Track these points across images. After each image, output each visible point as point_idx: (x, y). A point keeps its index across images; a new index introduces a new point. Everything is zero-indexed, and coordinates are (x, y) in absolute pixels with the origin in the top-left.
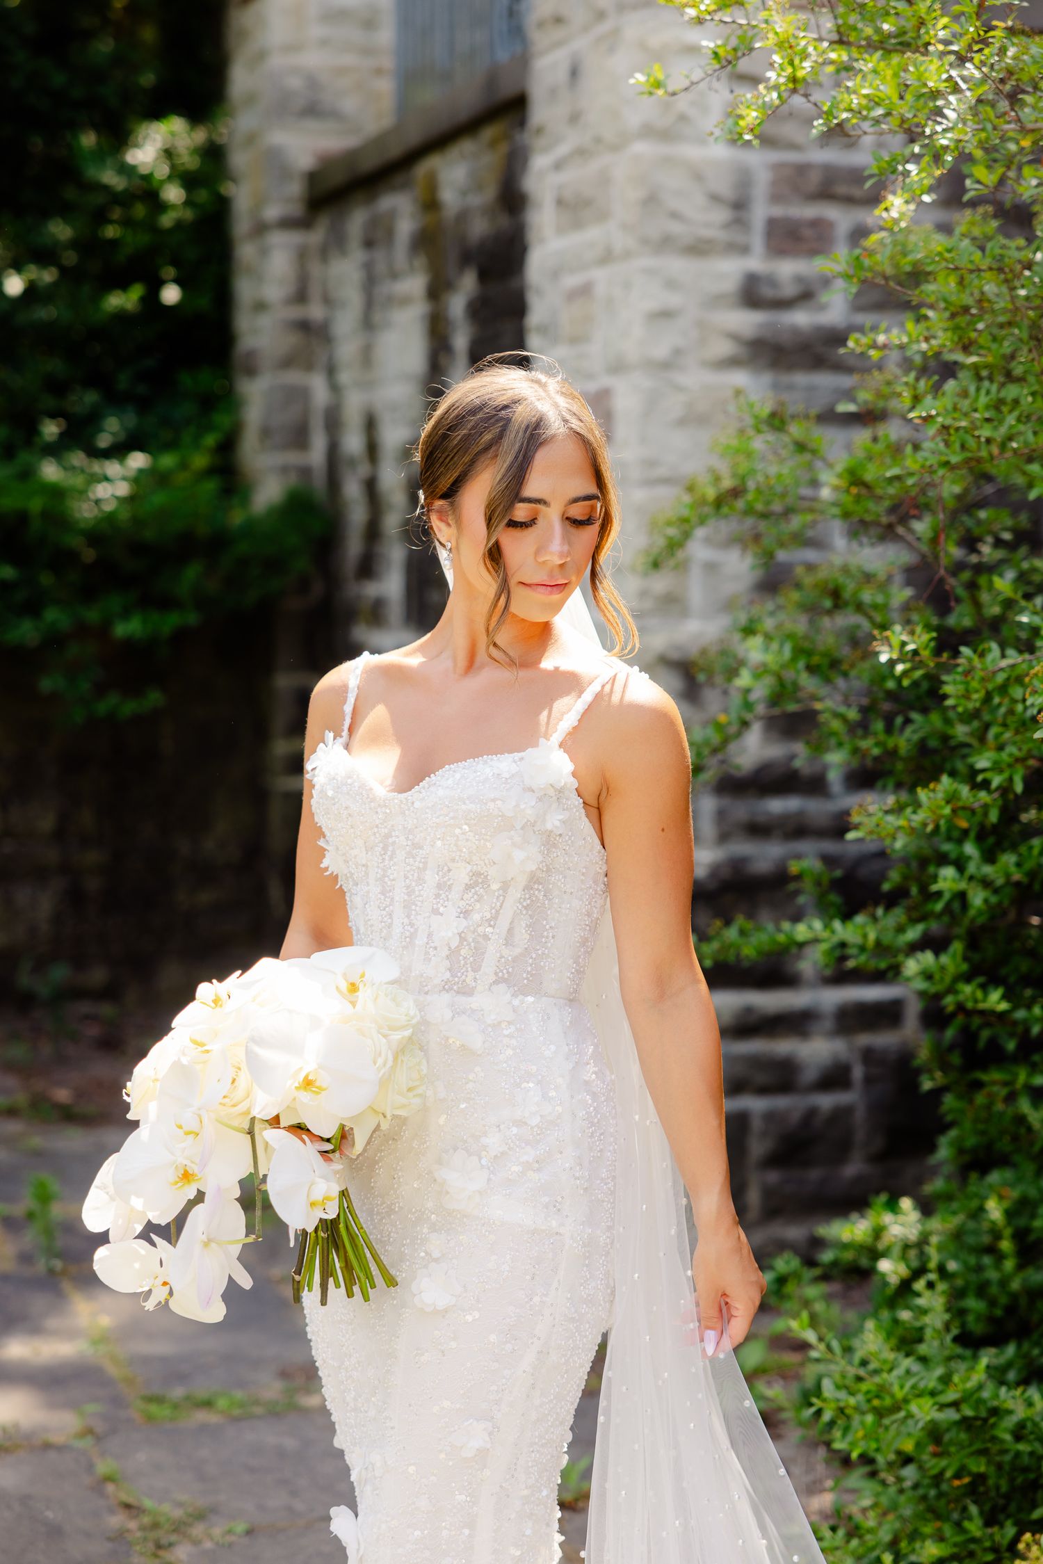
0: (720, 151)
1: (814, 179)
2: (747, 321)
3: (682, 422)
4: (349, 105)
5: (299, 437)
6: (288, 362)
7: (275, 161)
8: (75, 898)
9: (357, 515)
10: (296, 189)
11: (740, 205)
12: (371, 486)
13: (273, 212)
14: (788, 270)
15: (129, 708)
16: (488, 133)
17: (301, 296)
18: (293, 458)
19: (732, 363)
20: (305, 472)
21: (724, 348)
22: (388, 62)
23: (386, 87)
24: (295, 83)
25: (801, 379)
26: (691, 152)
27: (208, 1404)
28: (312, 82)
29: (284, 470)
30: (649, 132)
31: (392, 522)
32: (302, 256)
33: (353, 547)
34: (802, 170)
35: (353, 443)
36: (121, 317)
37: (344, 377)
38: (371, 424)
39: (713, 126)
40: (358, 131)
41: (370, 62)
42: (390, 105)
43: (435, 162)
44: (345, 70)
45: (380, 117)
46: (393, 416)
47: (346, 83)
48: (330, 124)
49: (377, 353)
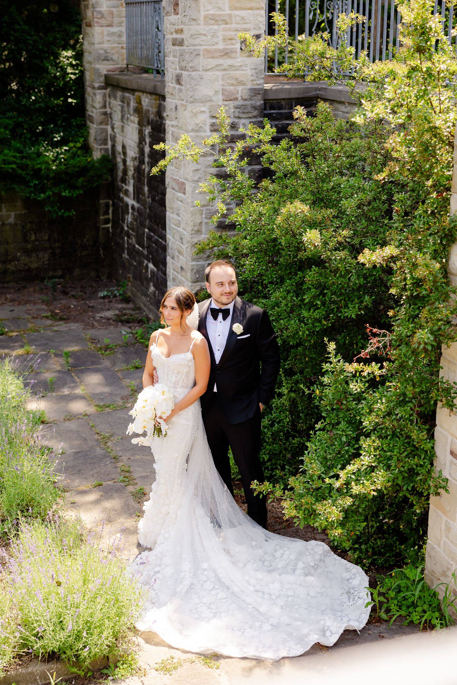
0: (209, 134)
1: (229, 138)
4: (115, 57)
5: (105, 142)
6: (101, 123)
7: (96, 71)
8: (53, 254)
9: (121, 166)
10: (102, 79)
11: (214, 146)
12: (124, 161)
13: (96, 85)
15: (67, 214)
16: (154, 97)
17: (105, 106)
18: (103, 147)
20: (106, 150)
22: (124, 45)
23: (124, 51)
24: (102, 52)
26: (203, 134)
27: (109, 407)
28: (106, 52)
29: (101, 149)
30: (193, 130)
31: (131, 173)
32: (104, 96)
33: (120, 174)
34: (227, 136)
35: (119, 148)
36: (57, 105)
37: (115, 130)
38: (124, 147)
39: (208, 128)
40: (117, 64)
41: (120, 46)
42: (125, 56)
43: (140, 94)
44: (114, 48)
45: (123, 60)
46: (130, 148)
47: (114, 51)
48: (110, 62)
49: (125, 130)
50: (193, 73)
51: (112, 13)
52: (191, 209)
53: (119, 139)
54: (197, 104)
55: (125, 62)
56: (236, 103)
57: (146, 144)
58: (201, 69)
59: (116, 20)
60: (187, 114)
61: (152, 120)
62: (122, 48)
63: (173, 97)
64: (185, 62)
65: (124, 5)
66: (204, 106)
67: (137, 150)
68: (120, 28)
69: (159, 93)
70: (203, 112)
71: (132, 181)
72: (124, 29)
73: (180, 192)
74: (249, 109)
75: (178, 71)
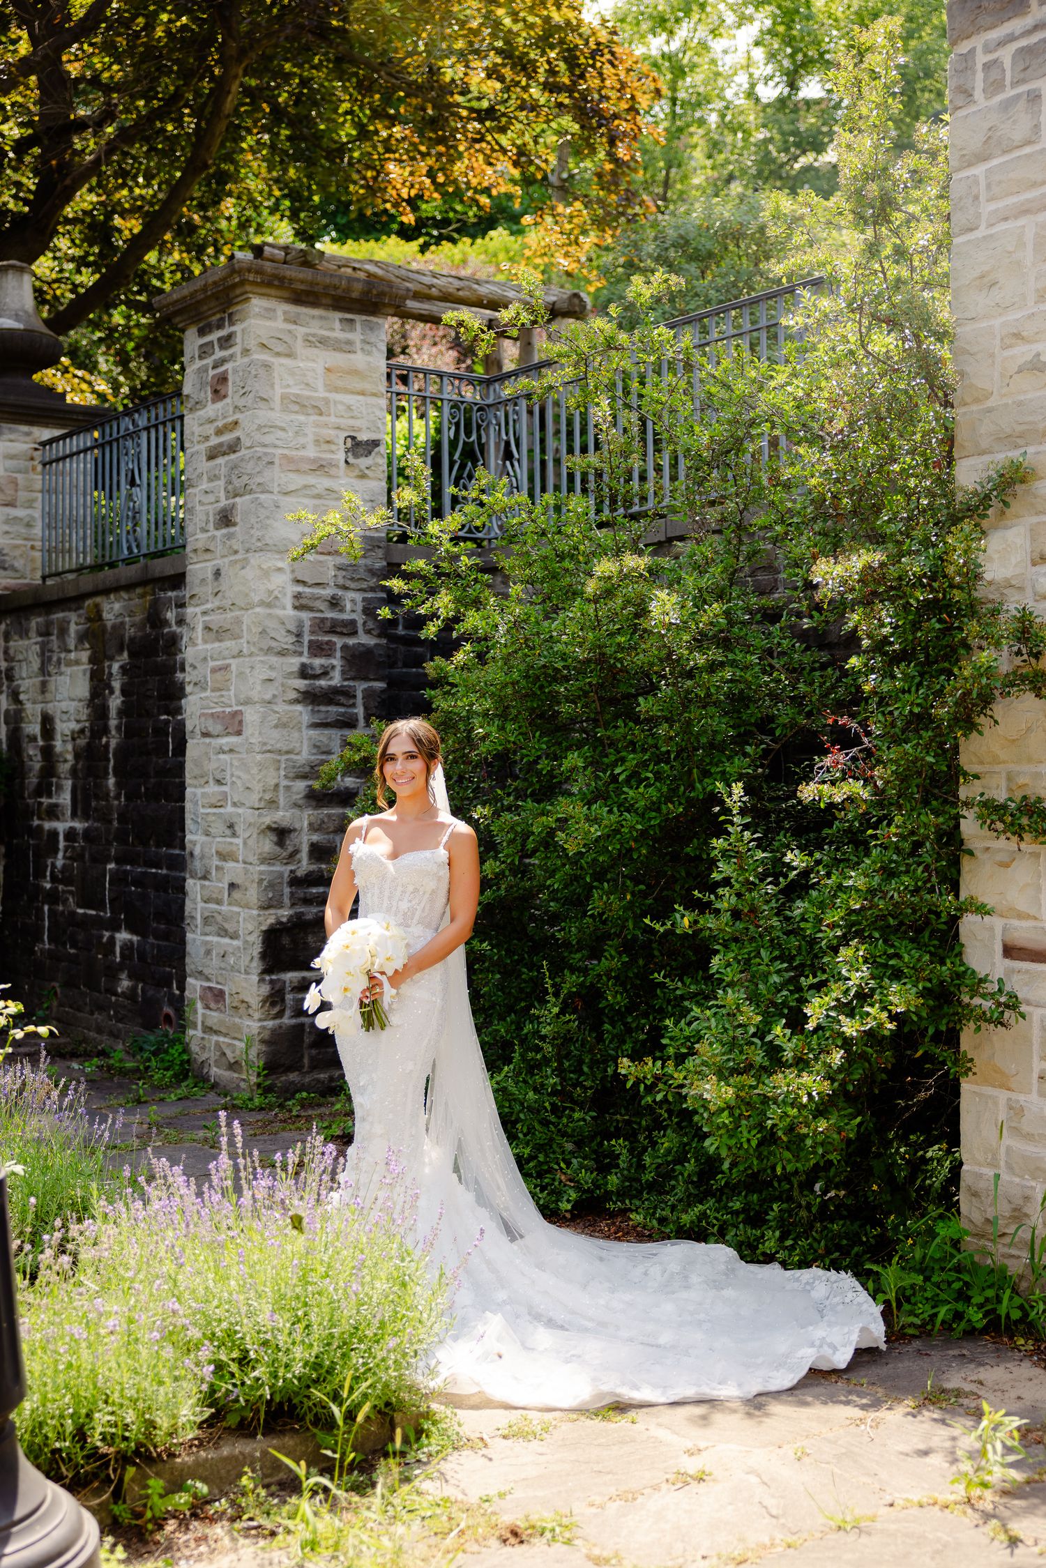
0: (290, 612)
1: (328, 624)
2: (302, 684)
3: (276, 726)
4: (19, 564)
9: (36, 764)
11: (299, 635)
12: (48, 752)
14: (317, 662)
16: (139, 590)
19: (297, 701)
21: (294, 695)
22: (38, 544)
25: (323, 708)
26: (280, 612)
30: (262, 603)
31: (64, 768)
33: (32, 781)
34: (323, 620)
35: (32, 729)
37: (22, 697)
39: (288, 602)
40: (22, 577)
41: (29, 544)
42: (39, 564)
43: (98, 599)
44: (16, 547)
45: (34, 570)
46: (65, 717)
47: (17, 553)
48: (9, 573)
49: (52, 687)
50: (263, 497)
51: (14, 482)
52: (259, 757)
53: (33, 711)
54: (269, 555)
55: (39, 574)
56: (339, 560)
57: (112, 692)
58: (276, 490)
59: (22, 495)
60: (249, 573)
61: (132, 640)
62: (33, 547)
63: (208, 556)
64: (245, 478)
65: (40, 468)
66: (282, 559)
67: (84, 714)
68: (29, 511)
69: (157, 575)
70: (279, 569)
71: (68, 784)
72: (37, 514)
73: (228, 734)
74: (362, 573)
75: (224, 502)
